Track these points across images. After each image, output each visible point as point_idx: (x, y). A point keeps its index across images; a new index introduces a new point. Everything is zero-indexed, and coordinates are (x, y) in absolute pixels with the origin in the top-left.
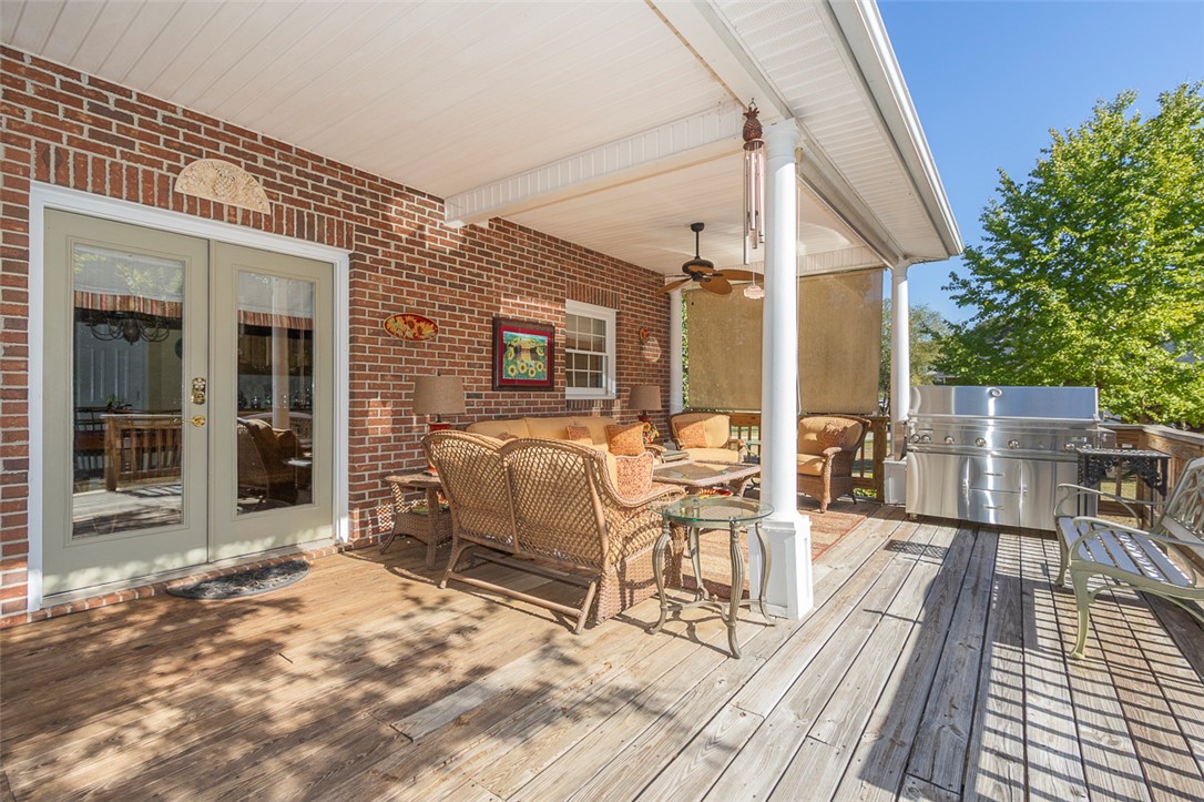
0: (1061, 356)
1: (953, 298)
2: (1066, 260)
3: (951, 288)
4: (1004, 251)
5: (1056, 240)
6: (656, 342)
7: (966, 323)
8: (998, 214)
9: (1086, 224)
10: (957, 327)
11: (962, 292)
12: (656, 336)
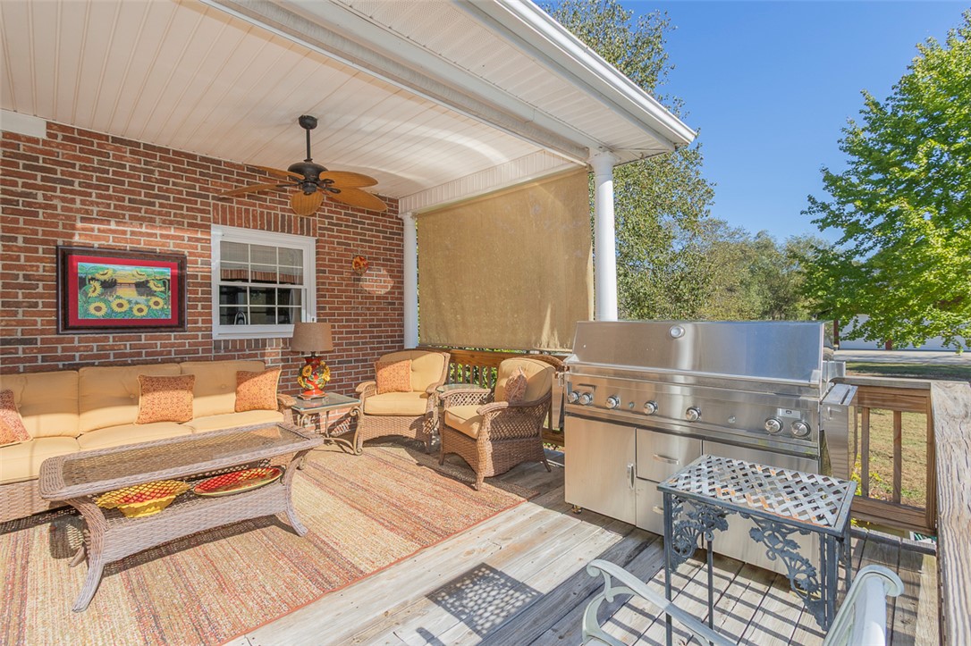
0: (929, 276)
1: (814, 222)
2: (936, 176)
3: (810, 211)
4: (867, 173)
5: (920, 155)
6: (385, 272)
7: (833, 247)
8: (856, 135)
9: (957, 136)
10: (824, 251)
11: (823, 215)
12: (383, 265)
